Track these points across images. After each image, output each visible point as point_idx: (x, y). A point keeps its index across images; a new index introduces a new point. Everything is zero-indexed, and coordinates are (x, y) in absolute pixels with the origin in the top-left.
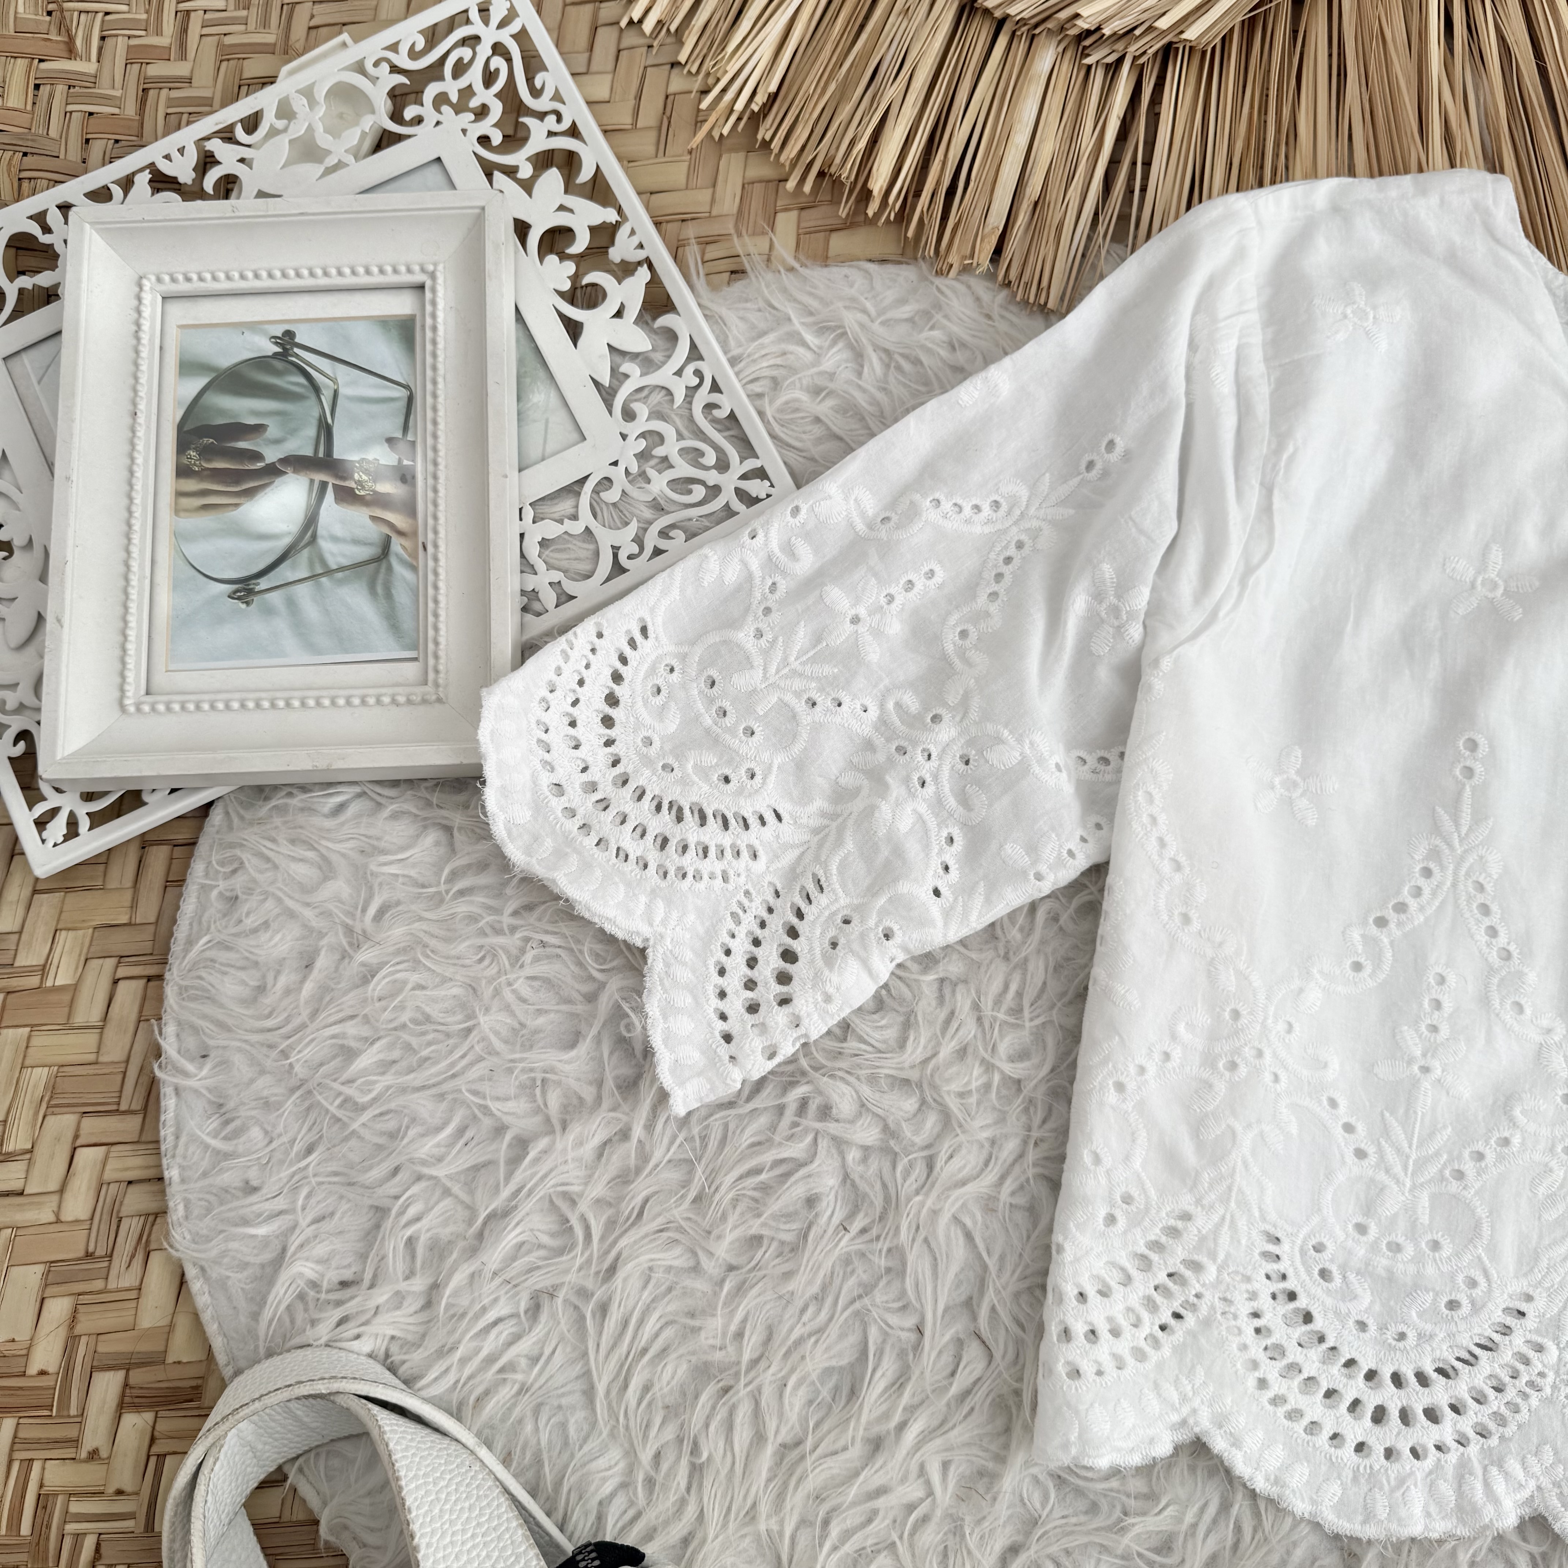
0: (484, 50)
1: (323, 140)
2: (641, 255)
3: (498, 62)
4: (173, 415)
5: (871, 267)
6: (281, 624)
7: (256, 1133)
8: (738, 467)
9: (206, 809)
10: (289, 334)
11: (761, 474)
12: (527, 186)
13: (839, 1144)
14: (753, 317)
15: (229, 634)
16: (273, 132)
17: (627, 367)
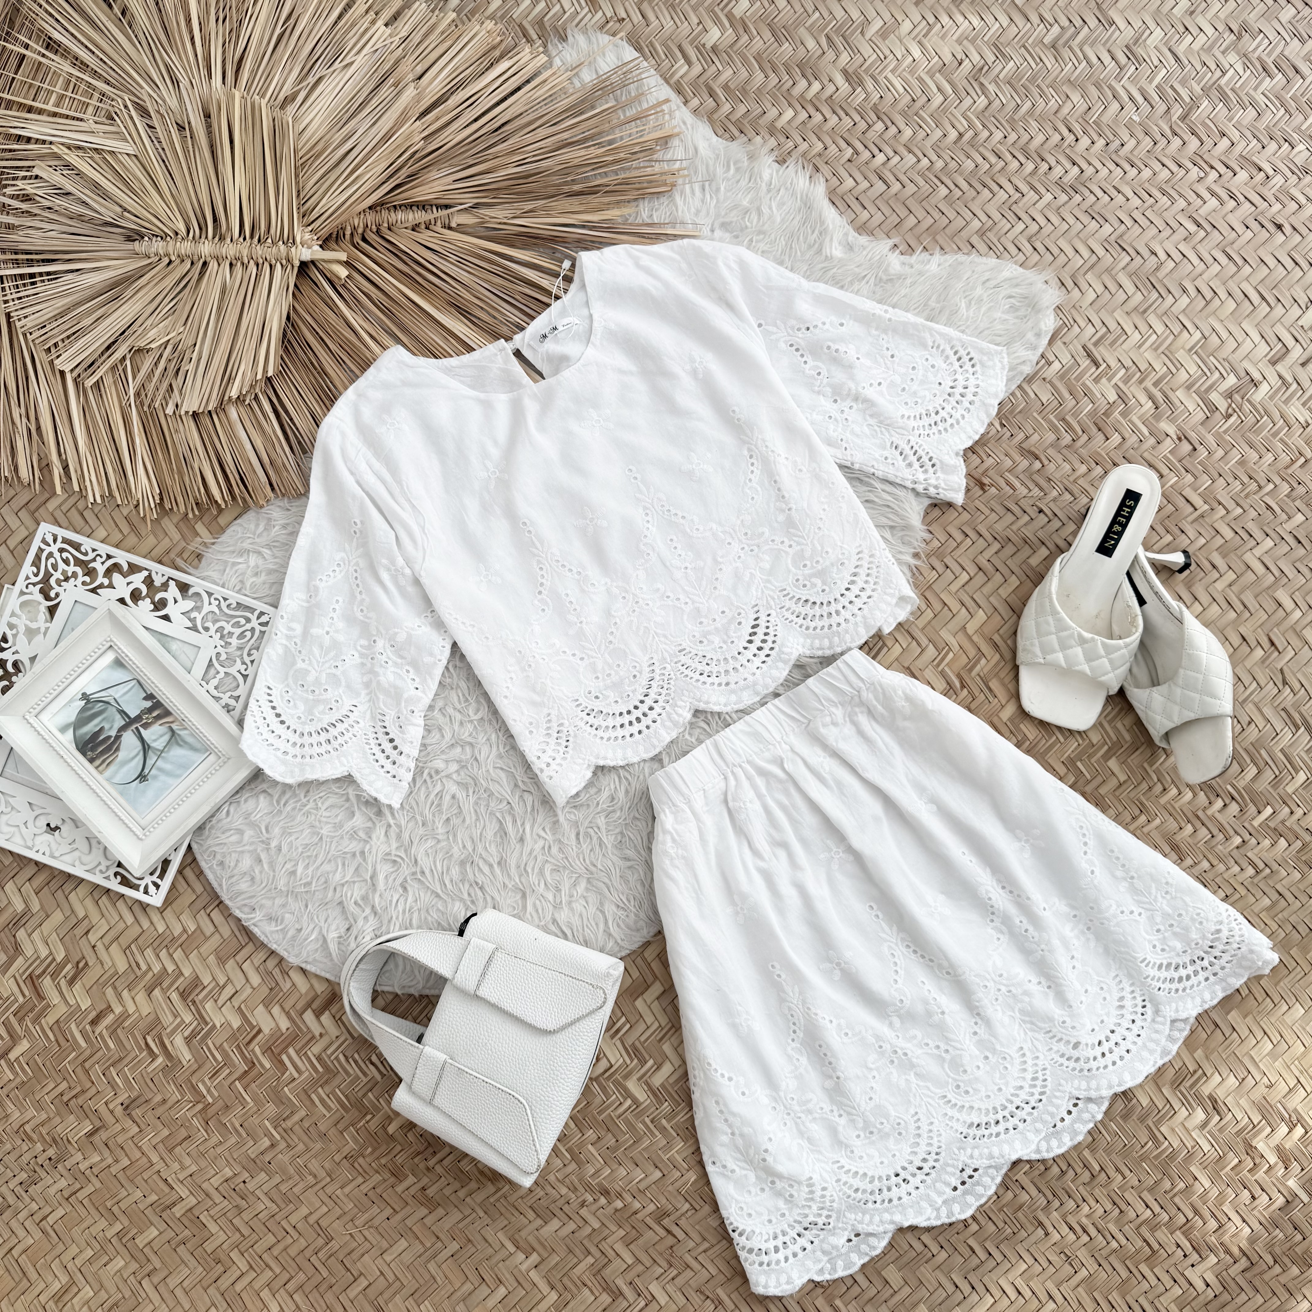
0: (57, 555)
1: (34, 626)
2: (165, 578)
3: (65, 555)
4: (72, 747)
5: (239, 521)
6: (163, 778)
7: (287, 916)
8: (253, 617)
9: (189, 847)
10: (84, 694)
11: (262, 614)
12: (111, 586)
13: (448, 776)
14: (216, 568)
15: (150, 793)
16: (15, 636)
17: (193, 615)
